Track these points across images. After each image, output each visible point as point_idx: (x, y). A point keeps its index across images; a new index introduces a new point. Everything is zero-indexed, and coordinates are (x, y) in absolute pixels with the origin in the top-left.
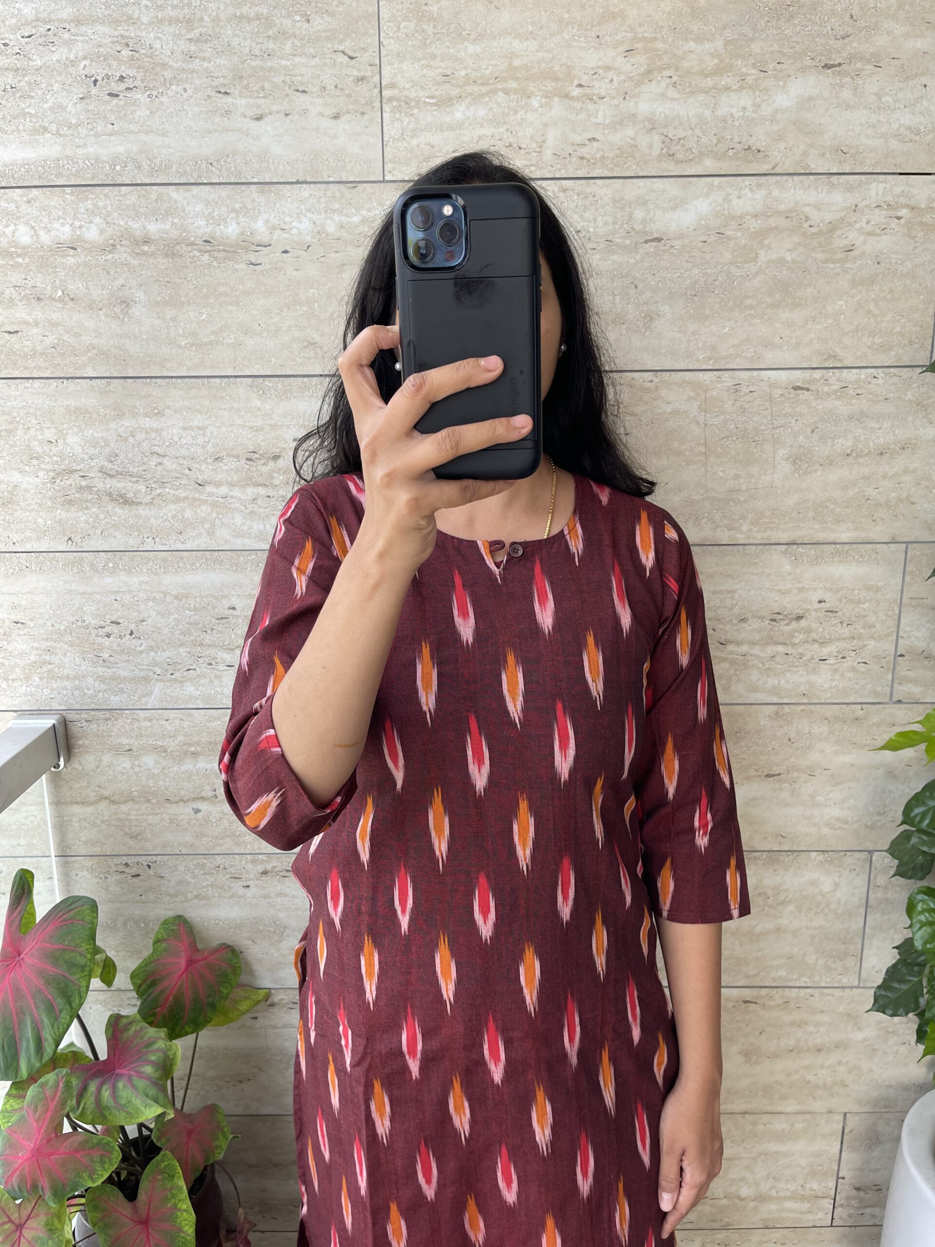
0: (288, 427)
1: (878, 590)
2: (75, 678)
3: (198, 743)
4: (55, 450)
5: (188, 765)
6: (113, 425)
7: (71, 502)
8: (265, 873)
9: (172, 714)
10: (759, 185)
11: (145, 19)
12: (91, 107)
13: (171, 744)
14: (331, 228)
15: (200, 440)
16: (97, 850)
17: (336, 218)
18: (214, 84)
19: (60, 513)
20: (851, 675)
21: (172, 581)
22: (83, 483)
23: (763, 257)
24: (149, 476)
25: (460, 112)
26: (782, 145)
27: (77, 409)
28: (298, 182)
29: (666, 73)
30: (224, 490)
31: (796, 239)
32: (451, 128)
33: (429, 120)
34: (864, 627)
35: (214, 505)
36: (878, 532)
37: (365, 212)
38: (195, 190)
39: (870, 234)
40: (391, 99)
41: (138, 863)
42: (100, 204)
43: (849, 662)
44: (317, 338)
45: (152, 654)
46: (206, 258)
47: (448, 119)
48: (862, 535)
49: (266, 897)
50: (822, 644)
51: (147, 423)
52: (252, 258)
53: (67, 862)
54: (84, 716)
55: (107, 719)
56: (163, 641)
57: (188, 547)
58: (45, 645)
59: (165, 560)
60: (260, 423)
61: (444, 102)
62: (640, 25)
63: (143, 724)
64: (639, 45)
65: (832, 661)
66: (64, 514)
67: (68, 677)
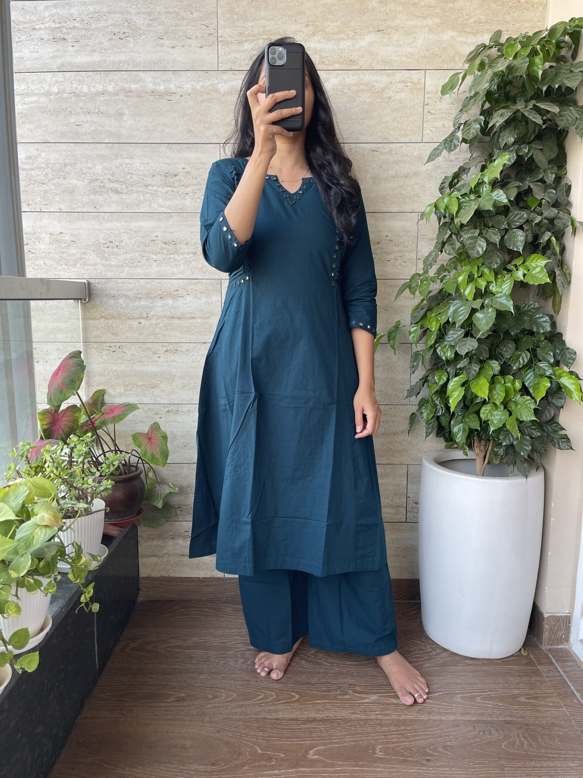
0: (181, 163)
1: (408, 232)
2: (94, 265)
3: (141, 294)
4: (91, 171)
5: (137, 303)
6: (114, 162)
7: (96, 192)
8: (167, 351)
9: (131, 281)
10: (355, 74)
11: (133, 12)
12: (113, 43)
13: (131, 294)
14: (198, 87)
15: (147, 168)
16: (99, 340)
17: (200, 83)
18: (158, 35)
19: (92, 197)
20: (400, 267)
21: (134, 225)
22: (102, 185)
23: (358, 100)
24: (126, 182)
25: (246, 46)
26: (363, 59)
27: (101, 155)
28: (187, 70)
29: (320, 33)
30: (155, 188)
31: (370, 94)
32: (243, 52)
33: (235, 48)
34: (404, 247)
35: (151, 194)
36: (408, 208)
37: (211, 82)
38: (149, 73)
39: (397, 92)
40: (221, 41)
41: (115, 346)
42: (114, 78)
43: (399, 262)
44: (192, 129)
45: (125, 255)
46: (152, 98)
47: (242, 48)
48: (401, 209)
49: (167, 362)
50: (388, 254)
51: (127, 161)
52: (169, 98)
53: (86, 345)
54: (97, 281)
55: (106, 283)
56: (129, 250)
57: (140, 211)
58: (83, 251)
59: (131, 216)
60: (170, 162)
61: (240, 43)
62: (311, 16)
63: (120, 285)
64: (311, 23)
65: (392, 261)
66: (93, 197)
67: (91, 265)
